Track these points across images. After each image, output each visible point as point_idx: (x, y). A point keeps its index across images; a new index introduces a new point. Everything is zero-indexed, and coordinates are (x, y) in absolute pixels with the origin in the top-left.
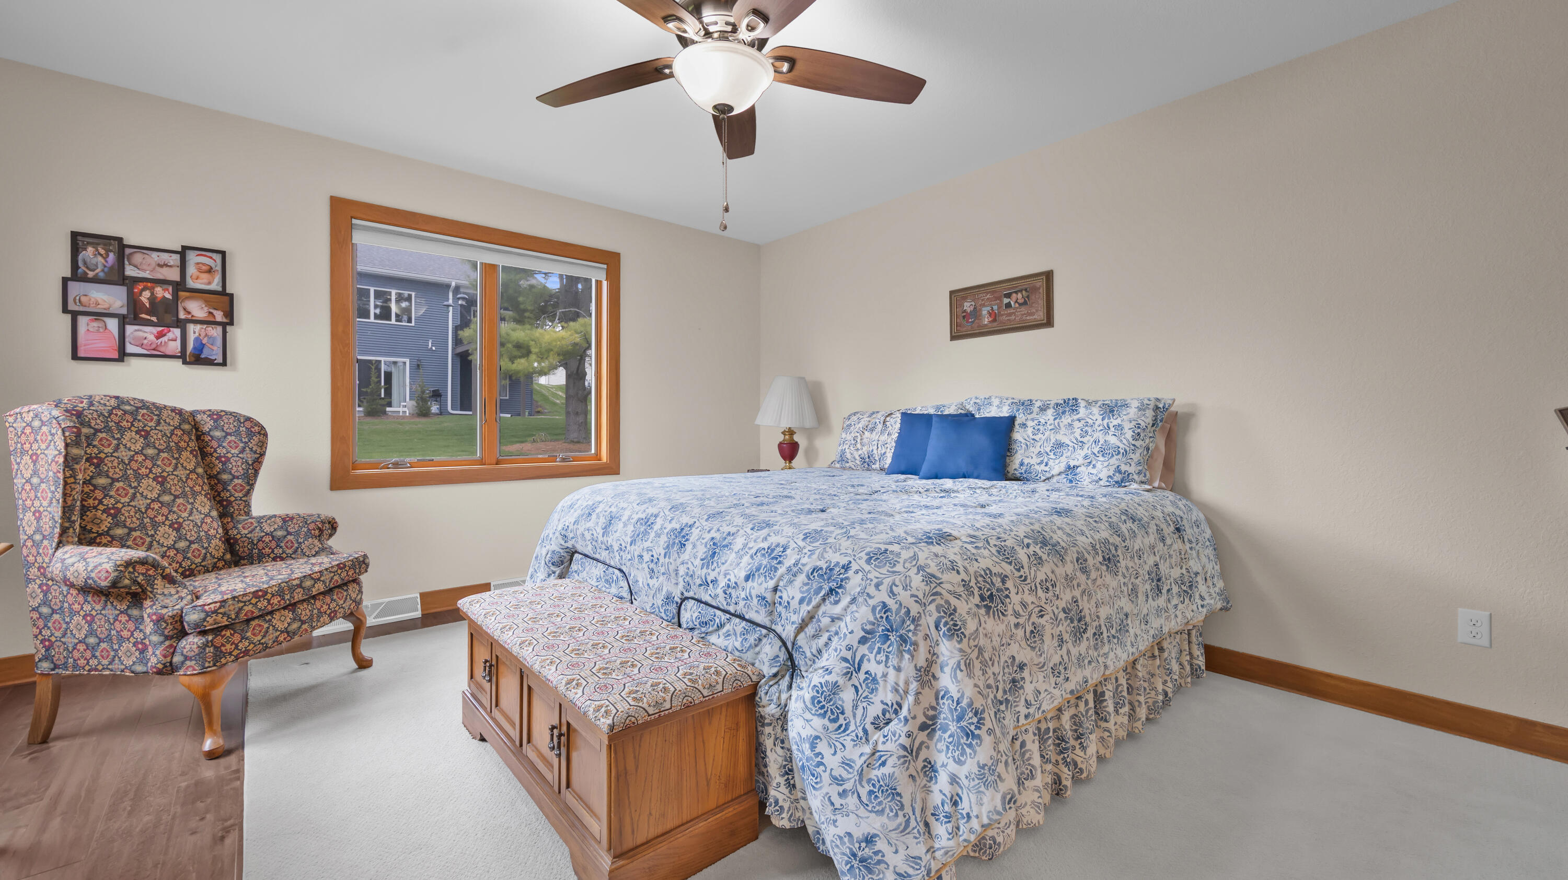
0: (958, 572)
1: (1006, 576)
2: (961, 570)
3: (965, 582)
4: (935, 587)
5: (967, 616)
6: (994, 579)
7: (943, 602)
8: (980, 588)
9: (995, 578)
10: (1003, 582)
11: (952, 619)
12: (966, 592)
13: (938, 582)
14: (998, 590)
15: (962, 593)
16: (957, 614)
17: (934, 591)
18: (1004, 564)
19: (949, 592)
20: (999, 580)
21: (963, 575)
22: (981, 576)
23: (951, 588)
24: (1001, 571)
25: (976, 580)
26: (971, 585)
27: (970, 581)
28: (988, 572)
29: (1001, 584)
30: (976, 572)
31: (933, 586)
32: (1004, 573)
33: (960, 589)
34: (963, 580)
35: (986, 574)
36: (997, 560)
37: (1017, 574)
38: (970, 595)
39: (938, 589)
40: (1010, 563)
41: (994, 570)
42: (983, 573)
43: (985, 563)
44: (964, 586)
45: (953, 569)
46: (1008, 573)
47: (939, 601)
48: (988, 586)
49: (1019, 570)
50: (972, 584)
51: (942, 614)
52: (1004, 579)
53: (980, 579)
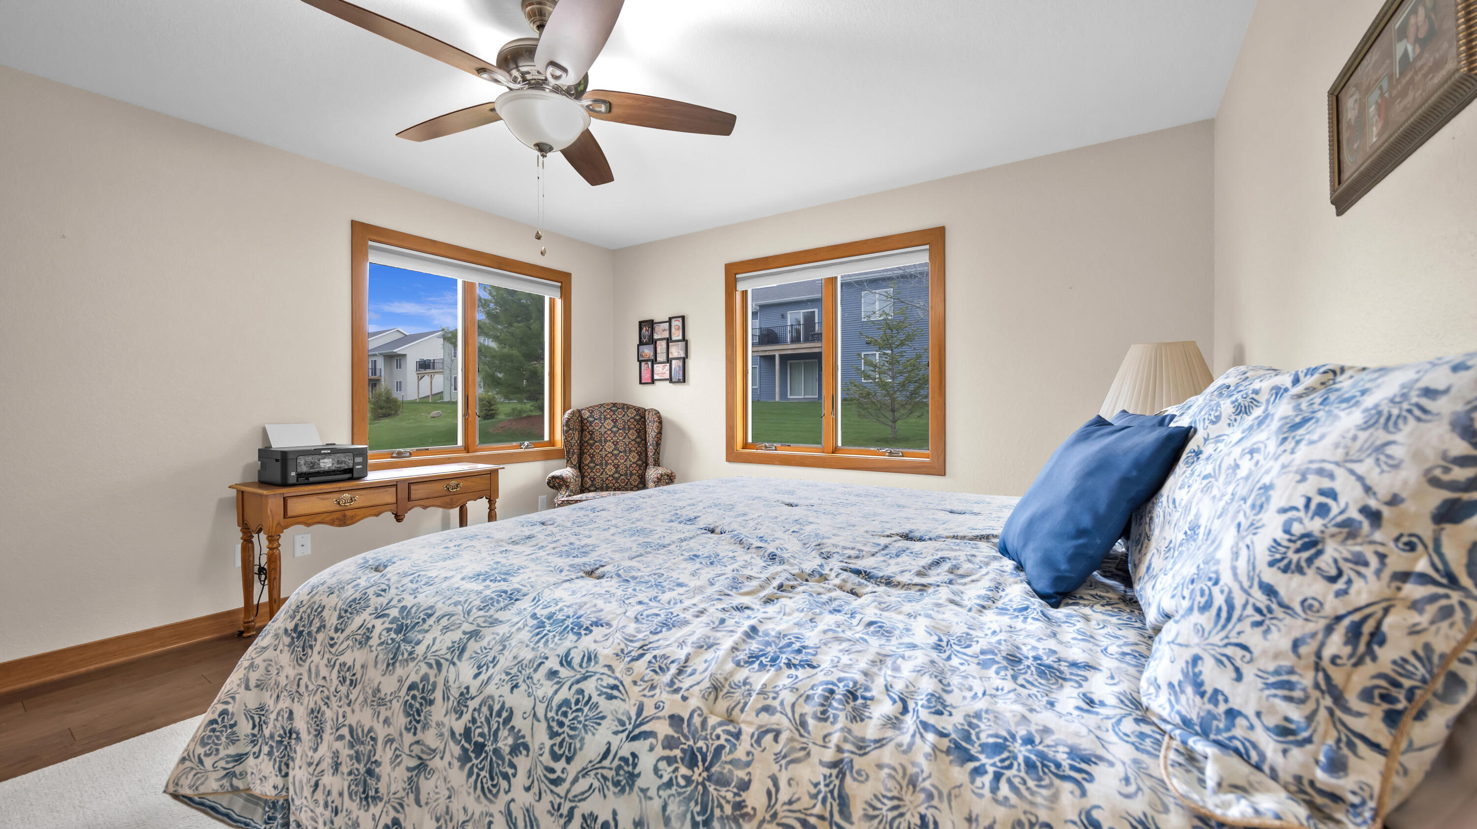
0: (476, 676)
1: (526, 747)
2: (484, 677)
3: (468, 692)
4: (447, 660)
5: (434, 725)
6: (504, 733)
7: (432, 680)
8: (474, 721)
9: (506, 733)
10: (515, 750)
11: (421, 704)
12: (455, 704)
13: (455, 660)
14: (496, 751)
15: (452, 698)
16: (428, 708)
17: (442, 661)
18: (541, 729)
19: (446, 681)
20: (510, 741)
21: (475, 685)
22: (491, 709)
23: (451, 679)
24: (526, 731)
25: (480, 705)
26: (469, 703)
27: (472, 698)
28: (505, 714)
29: (507, 749)
30: (491, 697)
31: (449, 656)
32: (528, 739)
33: (455, 693)
34: (467, 688)
35: (499, 714)
36: (540, 713)
37: (546, 759)
38: (456, 712)
39: (445, 664)
40: (553, 735)
41: (517, 722)
42: (496, 707)
43: (519, 702)
44: (462, 694)
45: (479, 667)
46: (534, 746)
47: (432, 673)
48: (486, 730)
49: (556, 757)
50: (473, 704)
51: (421, 686)
52: (520, 747)
53: (485, 710)
